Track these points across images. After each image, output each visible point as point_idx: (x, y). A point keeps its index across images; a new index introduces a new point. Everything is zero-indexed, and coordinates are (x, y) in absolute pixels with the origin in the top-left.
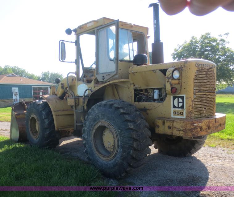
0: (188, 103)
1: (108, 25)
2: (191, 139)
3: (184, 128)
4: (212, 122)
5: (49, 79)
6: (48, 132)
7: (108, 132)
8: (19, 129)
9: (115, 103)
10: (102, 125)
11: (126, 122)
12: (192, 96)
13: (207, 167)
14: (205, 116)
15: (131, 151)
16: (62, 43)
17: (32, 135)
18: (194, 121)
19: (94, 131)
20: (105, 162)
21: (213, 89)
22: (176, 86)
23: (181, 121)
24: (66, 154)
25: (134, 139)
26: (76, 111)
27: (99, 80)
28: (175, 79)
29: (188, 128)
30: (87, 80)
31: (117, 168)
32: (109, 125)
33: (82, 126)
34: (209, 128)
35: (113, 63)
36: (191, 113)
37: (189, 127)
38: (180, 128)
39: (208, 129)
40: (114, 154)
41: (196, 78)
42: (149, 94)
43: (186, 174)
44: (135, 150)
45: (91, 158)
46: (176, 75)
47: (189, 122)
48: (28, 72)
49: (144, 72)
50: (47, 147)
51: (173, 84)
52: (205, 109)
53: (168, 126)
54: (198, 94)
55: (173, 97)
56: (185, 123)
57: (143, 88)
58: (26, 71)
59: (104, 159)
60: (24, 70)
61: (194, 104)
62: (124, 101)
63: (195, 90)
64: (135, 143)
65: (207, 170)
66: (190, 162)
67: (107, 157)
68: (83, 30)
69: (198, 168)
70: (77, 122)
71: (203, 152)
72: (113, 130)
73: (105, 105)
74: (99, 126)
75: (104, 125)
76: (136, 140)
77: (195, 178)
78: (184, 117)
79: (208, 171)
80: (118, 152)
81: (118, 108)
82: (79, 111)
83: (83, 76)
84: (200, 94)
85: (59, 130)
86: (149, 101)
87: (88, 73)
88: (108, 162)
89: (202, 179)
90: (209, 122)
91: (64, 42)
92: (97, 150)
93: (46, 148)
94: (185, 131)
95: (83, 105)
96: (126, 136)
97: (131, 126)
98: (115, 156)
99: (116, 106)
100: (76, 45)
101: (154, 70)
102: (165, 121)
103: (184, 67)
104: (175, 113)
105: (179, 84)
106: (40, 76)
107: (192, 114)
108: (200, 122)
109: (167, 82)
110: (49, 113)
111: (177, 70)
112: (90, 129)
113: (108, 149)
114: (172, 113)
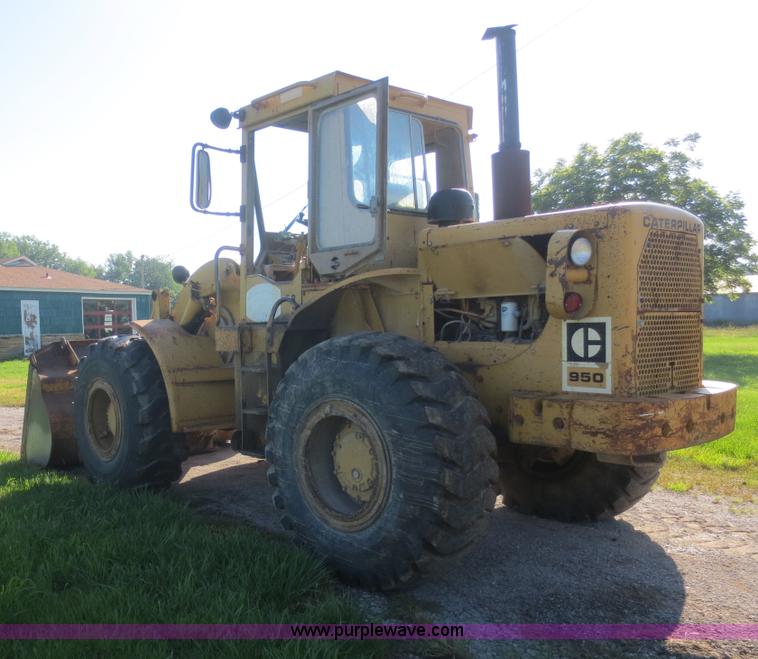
0: (618, 345)
1: (349, 95)
2: (626, 464)
3: (610, 427)
4: (698, 406)
5: (130, 277)
6: (147, 438)
7: (353, 435)
8: (54, 426)
9: (377, 344)
10: (334, 414)
11: (416, 404)
12: (634, 321)
13: (672, 557)
14: (672, 387)
15: (435, 499)
16: (200, 152)
17: (94, 447)
18: (643, 404)
19: (307, 432)
20: (345, 535)
21: (695, 301)
22: (577, 289)
23: (600, 404)
24: (204, 508)
25: (444, 459)
26: (244, 369)
27: (321, 272)
28: (577, 267)
29: (624, 424)
30: (275, 273)
31: (384, 555)
32: (360, 415)
33: (263, 419)
34: (689, 425)
35: (370, 215)
36: (628, 378)
37: (627, 421)
38: (597, 425)
39: (685, 430)
40: (376, 507)
41: (644, 262)
42: (485, 314)
43: (609, 578)
44: (447, 495)
45: (295, 520)
46: (582, 252)
47: (627, 406)
48: (65, 254)
49: (472, 244)
50: (146, 485)
51: (570, 284)
52: (672, 364)
53: (552, 419)
54: (651, 314)
55: (569, 325)
56: (613, 410)
57: (461, 296)
58: (61, 251)
59: (338, 524)
60: (55, 249)
61: (638, 349)
62: (404, 338)
63: (642, 301)
64: (448, 472)
65: (674, 566)
66: (614, 540)
67: (352, 519)
68: (264, 114)
69: (642, 559)
70: (245, 406)
71: (652, 506)
72: (372, 431)
73: (345, 350)
74: (324, 416)
75: (340, 414)
76: (450, 464)
77: (641, 593)
78: (608, 388)
79: (679, 568)
80: (390, 500)
81: (389, 359)
82: (253, 370)
83: (262, 260)
84: (658, 314)
85: (186, 430)
86: (483, 340)
87: (277, 251)
88: (355, 535)
89: (666, 596)
90: (690, 408)
91: (205, 150)
92: (316, 494)
93: (141, 486)
94: (613, 435)
95: (267, 349)
96: (415, 450)
97: (435, 417)
98: (379, 516)
99: (383, 353)
100: (243, 160)
101: (505, 238)
102: (545, 403)
103: (606, 227)
104: (574, 377)
105: (588, 281)
106: (103, 266)
107: (633, 382)
108: (661, 408)
109: (552, 275)
110: (154, 376)
111: (584, 237)
112: (294, 428)
113: (354, 494)
114: (565, 377)
